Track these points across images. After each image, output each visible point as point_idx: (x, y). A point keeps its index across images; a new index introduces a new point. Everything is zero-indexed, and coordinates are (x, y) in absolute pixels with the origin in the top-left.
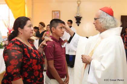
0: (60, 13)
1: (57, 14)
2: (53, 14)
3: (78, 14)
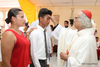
3: (72, 18)
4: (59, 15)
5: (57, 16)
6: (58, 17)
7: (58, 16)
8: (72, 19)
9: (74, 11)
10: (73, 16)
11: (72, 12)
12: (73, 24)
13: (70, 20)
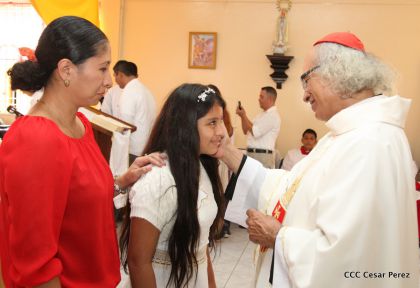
0: (215, 41)
1: (208, 42)
2: (193, 43)
3: (280, 46)
4: (215, 34)
5: (207, 37)
6: (212, 44)
7: (211, 37)
8: (280, 51)
9: (290, 16)
10: (287, 39)
11: (283, 16)
12: (286, 77)
13: (268, 56)
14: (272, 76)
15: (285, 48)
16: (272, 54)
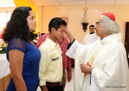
14: (83, 28)
15: (86, 21)
16: (83, 23)
